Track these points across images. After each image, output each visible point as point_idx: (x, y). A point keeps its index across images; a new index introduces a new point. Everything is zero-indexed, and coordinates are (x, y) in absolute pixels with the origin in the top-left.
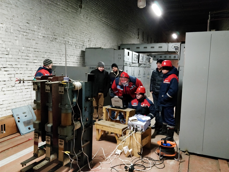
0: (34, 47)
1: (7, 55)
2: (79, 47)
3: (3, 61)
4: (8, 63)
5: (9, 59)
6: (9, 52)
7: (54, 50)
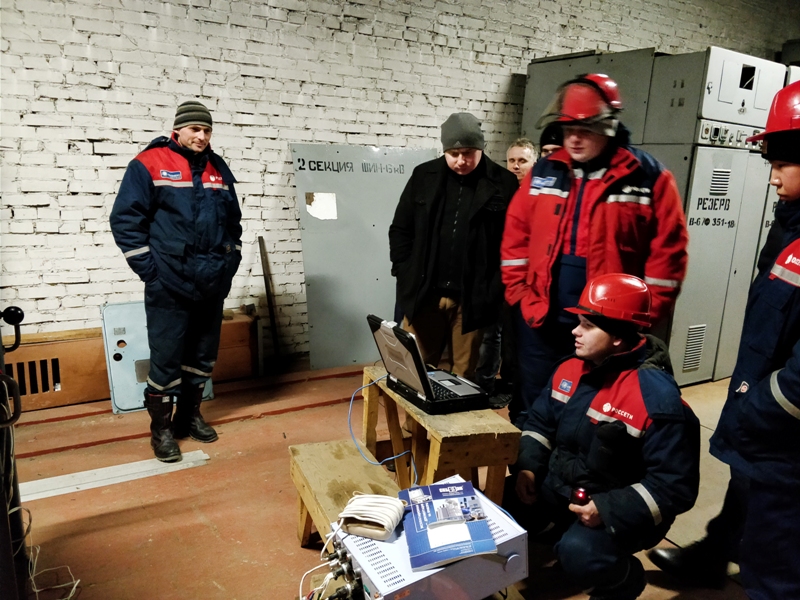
0: (239, 58)
1: (106, 91)
2: (497, 59)
3: (85, 115)
4: (110, 123)
5: (115, 105)
6: (113, 77)
7: (346, 69)
